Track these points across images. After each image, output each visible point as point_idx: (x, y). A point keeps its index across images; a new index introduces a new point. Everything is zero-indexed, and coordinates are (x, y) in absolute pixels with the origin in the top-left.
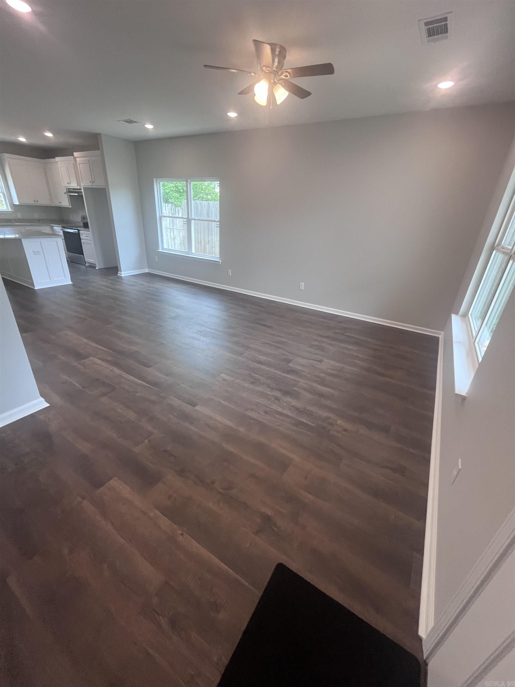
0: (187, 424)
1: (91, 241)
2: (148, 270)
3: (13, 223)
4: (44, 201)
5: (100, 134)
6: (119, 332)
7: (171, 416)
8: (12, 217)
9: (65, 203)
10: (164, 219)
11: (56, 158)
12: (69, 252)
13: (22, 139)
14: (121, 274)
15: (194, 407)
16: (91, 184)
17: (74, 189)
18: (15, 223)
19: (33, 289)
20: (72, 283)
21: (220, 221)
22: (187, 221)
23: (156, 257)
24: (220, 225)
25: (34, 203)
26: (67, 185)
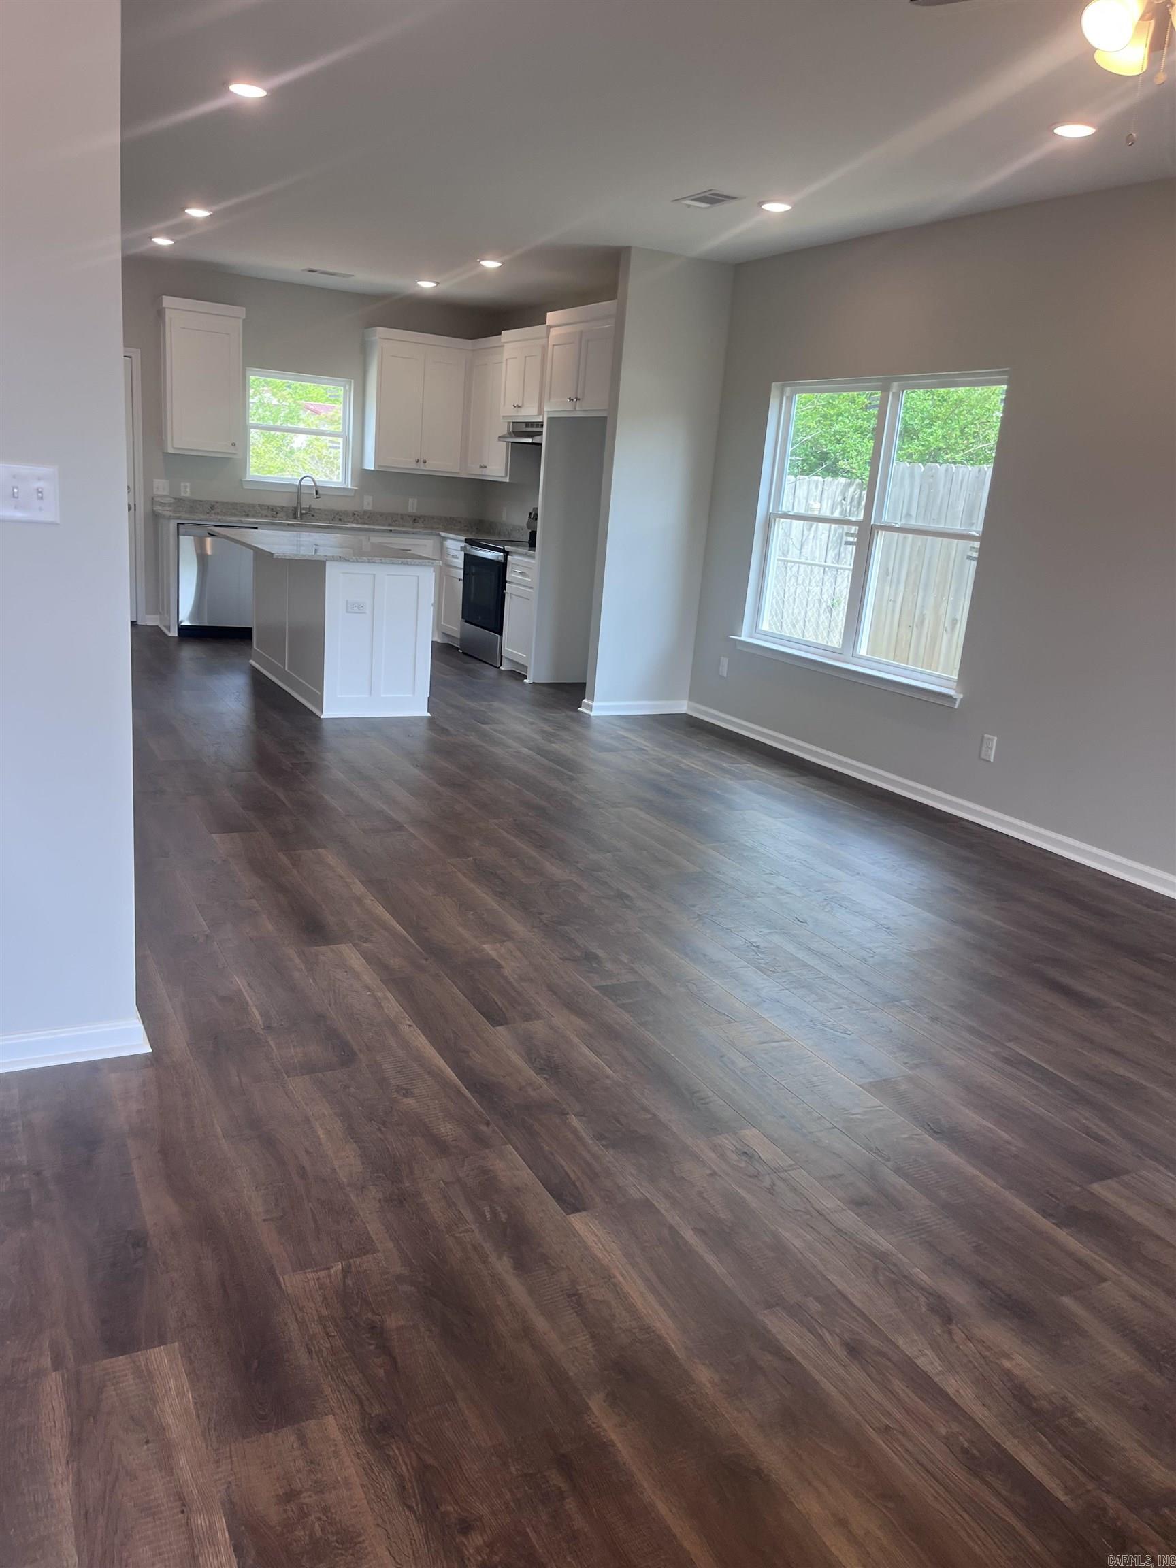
0: (503, 1266)
1: (531, 588)
2: (688, 707)
3: (345, 522)
4: (444, 463)
5: (628, 249)
6: (472, 885)
7: (467, 1214)
8: (351, 506)
9: (496, 466)
10: (780, 525)
11: (503, 332)
12: (466, 622)
13: (426, 285)
14: (590, 707)
15: (568, 1214)
16: (569, 407)
17: (527, 424)
18: (352, 522)
19: (318, 717)
20: (429, 715)
21: (984, 538)
22: (859, 535)
23: (725, 661)
24: (980, 550)
25: (414, 466)
26: (512, 412)
